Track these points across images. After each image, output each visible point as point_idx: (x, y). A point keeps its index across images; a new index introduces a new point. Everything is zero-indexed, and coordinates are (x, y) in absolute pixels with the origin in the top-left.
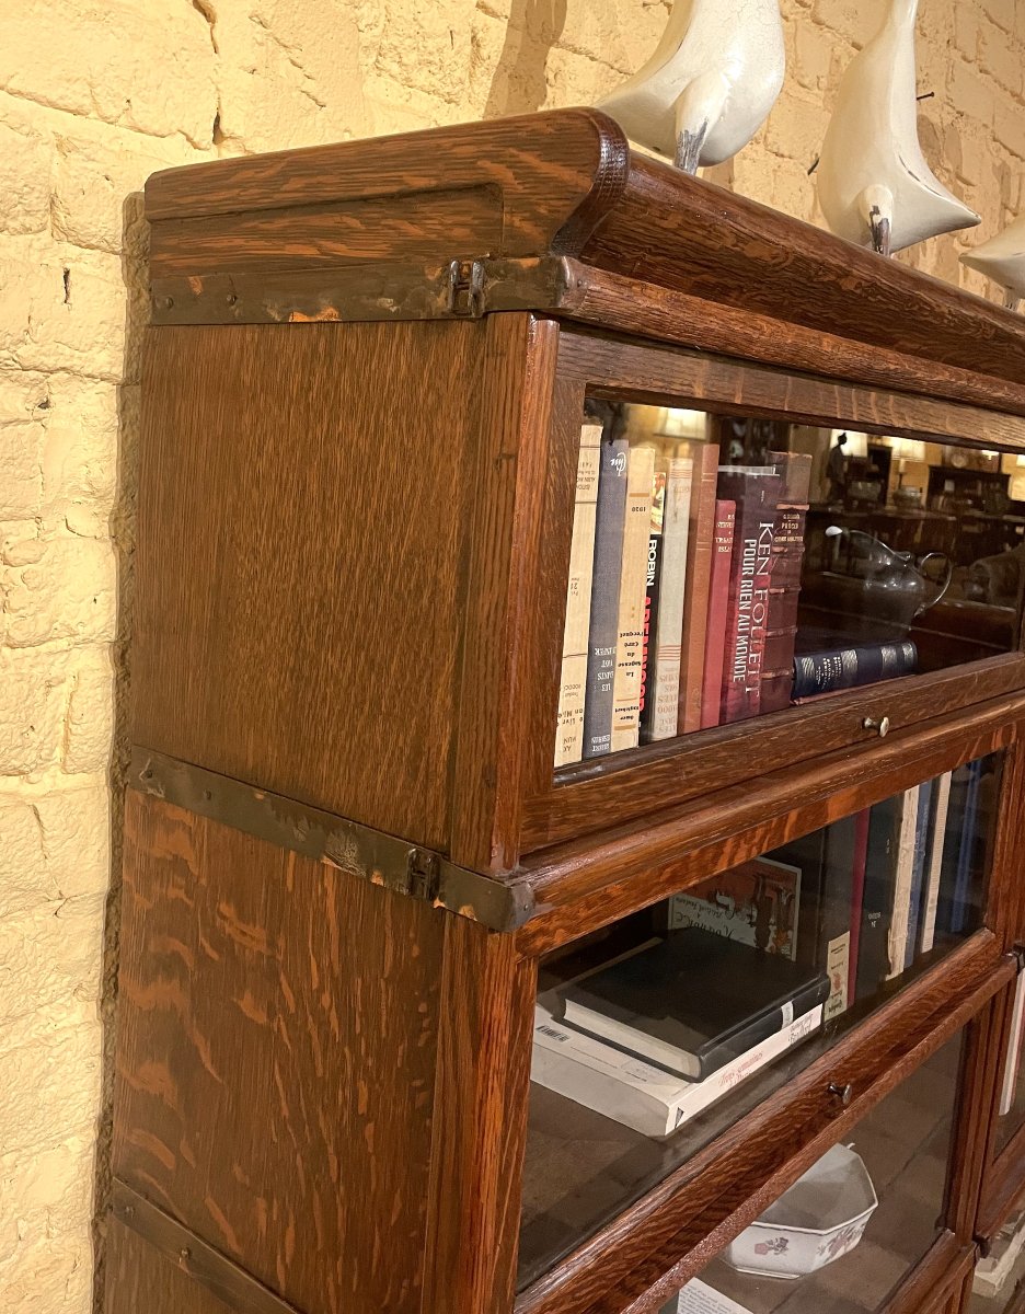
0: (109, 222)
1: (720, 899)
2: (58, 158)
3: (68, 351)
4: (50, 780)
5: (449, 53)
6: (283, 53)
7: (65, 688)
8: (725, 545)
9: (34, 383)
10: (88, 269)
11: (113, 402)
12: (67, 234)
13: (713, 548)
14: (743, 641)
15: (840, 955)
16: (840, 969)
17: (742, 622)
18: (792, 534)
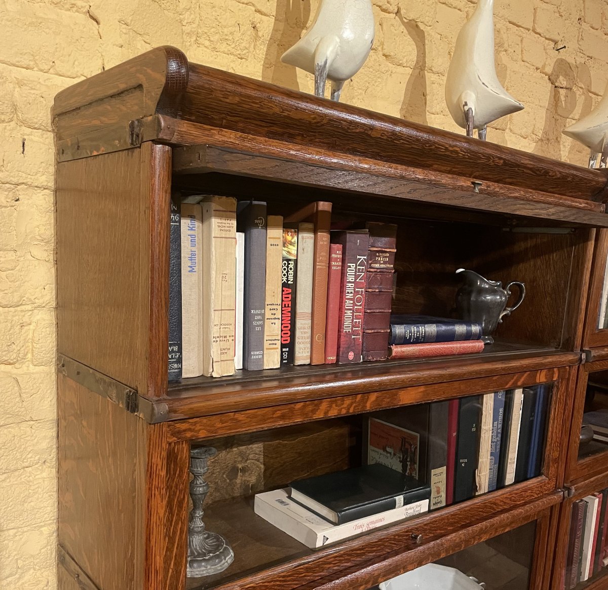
1: (388, 449)
2: (17, 89)
3: (24, 175)
4: (25, 368)
5: (237, 35)
6: (139, 38)
7: (32, 327)
8: (336, 265)
9: (9, 190)
10: (36, 139)
11: (50, 199)
12: (24, 123)
13: (329, 267)
14: (349, 313)
15: (439, 477)
16: (439, 485)
17: (348, 304)
18: (383, 263)
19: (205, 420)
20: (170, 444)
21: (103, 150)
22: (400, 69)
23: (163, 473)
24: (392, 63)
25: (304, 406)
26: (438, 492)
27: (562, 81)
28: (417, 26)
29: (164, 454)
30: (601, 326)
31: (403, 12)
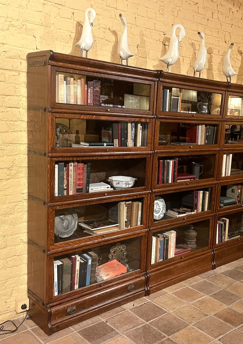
0: (25, 58)
1: (106, 137)
2: (20, 52)
3: (21, 69)
4: (21, 110)
5: (66, 38)
6: (44, 40)
7: (22, 101)
8: (86, 89)
9: (18, 72)
10: (23, 62)
11: (26, 74)
12: (21, 59)
13: (85, 89)
14: (89, 99)
15: (116, 141)
16: (116, 143)
17: (89, 97)
18: (97, 89)
19: (58, 114)
20: (52, 117)
21: (39, 65)
22: (111, 43)
23: (51, 122)
24: (108, 42)
25: (78, 115)
26: (116, 145)
27: (167, 43)
28: (115, 32)
29: (51, 118)
30: (167, 110)
31: (110, 29)
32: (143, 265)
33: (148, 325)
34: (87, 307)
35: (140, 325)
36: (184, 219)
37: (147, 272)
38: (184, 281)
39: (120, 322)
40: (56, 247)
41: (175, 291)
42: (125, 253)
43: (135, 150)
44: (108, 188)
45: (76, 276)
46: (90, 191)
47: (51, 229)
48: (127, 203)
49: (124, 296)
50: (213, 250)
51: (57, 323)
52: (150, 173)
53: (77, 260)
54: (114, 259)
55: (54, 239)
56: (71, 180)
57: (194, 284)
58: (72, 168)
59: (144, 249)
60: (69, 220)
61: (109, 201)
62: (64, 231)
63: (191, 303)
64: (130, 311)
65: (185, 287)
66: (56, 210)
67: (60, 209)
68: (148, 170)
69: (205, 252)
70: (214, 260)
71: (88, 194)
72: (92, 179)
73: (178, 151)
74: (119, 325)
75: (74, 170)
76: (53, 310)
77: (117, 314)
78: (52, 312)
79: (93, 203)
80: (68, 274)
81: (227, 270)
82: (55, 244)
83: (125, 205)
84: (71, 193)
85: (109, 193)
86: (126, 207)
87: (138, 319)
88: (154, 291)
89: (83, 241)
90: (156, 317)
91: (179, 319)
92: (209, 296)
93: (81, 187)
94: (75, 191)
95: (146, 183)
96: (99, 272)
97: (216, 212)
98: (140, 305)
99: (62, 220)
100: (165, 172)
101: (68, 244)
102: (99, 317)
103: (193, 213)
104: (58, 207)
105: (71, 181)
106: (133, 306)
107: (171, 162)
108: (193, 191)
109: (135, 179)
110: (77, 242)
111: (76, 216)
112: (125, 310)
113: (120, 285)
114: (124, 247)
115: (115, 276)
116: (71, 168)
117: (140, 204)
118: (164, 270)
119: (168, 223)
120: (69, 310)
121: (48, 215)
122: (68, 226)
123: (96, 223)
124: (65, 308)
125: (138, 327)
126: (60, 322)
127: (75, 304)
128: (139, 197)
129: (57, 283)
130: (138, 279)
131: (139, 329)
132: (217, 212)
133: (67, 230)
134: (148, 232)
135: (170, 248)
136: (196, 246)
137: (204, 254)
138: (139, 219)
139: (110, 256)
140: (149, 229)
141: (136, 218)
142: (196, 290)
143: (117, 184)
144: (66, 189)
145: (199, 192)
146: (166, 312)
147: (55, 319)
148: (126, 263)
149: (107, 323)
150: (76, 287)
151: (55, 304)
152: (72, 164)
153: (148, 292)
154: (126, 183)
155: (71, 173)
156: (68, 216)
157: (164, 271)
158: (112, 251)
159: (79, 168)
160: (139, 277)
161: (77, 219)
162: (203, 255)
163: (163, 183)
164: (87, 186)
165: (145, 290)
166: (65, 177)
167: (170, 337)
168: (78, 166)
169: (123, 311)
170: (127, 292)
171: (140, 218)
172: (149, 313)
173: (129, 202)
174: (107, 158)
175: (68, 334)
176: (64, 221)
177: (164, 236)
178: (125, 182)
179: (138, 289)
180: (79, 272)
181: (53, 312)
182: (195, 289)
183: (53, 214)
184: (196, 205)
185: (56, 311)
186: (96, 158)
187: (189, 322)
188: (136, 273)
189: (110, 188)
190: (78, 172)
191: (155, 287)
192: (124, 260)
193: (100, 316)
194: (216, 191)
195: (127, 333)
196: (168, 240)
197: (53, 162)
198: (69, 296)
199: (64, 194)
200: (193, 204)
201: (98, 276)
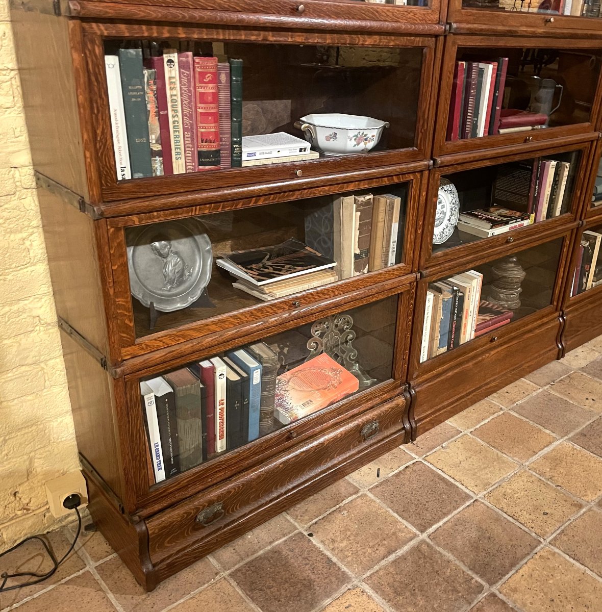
32: (401, 366)
33: (428, 545)
34: (254, 497)
35: (405, 543)
36: (508, 242)
37: (410, 385)
38: (495, 395)
39: (349, 533)
40: (142, 349)
41: (478, 426)
42: (351, 336)
43: (390, 14)
44: (303, 153)
45: (218, 418)
46: (247, 162)
47: (116, 295)
48: (361, 199)
49: (353, 452)
50: (563, 313)
51: (169, 557)
52: (434, 101)
53: (218, 373)
54: (322, 352)
55: (132, 325)
56: (176, 119)
57: (520, 402)
58: (173, 72)
59: (404, 327)
60: (184, 255)
61: (307, 195)
62: (169, 291)
63: (527, 463)
64: (369, 494)
65: (501, 412)
66: (127, 229)
67: (144, 223)
68: (426, 92)
69: (545, 320)
70: (563, 338)
71: (237, 170)
72: (250, 123)
73: (516, 32)
74: (346, 546)
75: (185, 80)
76: (153, 526)
77: (338, 506)
78: (150, 532)
79: (256, 202)
80: (194, 416)
81: (592, 360)
82: (139, 340)
83: (355, 205)
84: (179, 167)
85: (308, 168)
86: (359, 213)
87: (397, 522)
88: (427, 428)
89: (231, 323)
90: (445, 515)
91: (508, 521)
92: (569, 439)
93: (212, 147)
94: (193, 161)
95: (420, 135)
96: (282, 392)
97: (580, 220)
98: (396, 472)
99: (161, 255)
100: (471, 100)
101: (184, 336)
102: (288, 517)
103: (526, 223)
104: (135, 219)
105: (174, 122)
106: (378, 476)
107: (489, 69)
108: (531, 162)
109: (381, 124)
110: (214, 326)
111: (207, 243)
112: (357, 492)
113: (342, 426)
114: (348, 322)
115: (328, 403)
116: (170, 71)
117: (397, 201)
118: (450, 374)
119: (467, 255)
120: (201, 517)
121: (99, 247)
122: (182, 275)
123: (268, 260)
124: (188, 514)
125: (400, 553)
126: (178, 552)
127: (219, 498)
128: (396, 180)
129: (160, 447)
130: (387, 406)
131: (404, 558)
132: (584, 219)
133: (178, 286)
134: (417, 283)
135: (466, 318)
136: (520, 304)
137: (543, 324)
138: (393, 246)
139: (311, 345)
140: (421, 274)
141: (384, 243)
142: (531, 423)
143: (328, 138)
144: (159, 154)
145: (547, 163)
146: (468, 497)
147: (161, 546)
148: (352, 360)
149: (314, 540)
150: (221, 445)
151: (157, 507)
152: (175, 57)
153: (413, 433)
154: (356, 136)
155: (174, 92)
156: (180, 244)
157: (452, 377)
158: (316, 331)
159: (203, 75)
160: (390, 399)
161: (208, 251)
162: (540, 326)
163: (463, 135)
164: (233, 143)
165: (404, 428)
166: (151, 106)
167: (494, 589)
168: (197, 65)
169: (351, 495)
170: (360, 442)
171: (396, 244)
172: (423, 501)
173: (368, 197)
174: (299, 39)
175: (204, 584)
176: (169, 259)
177: (455, 288)
178: (356, 132)
179: (387, 428)
180: (225, 406)
181: (153, 533)
182: (527, 420)
183: (119, 244)
184: (537, 200)
185: (160, 529)
186: (260, 38)
187: (538, 531)
188: (383, 391)
189: (308, 151)
190: (200, 91)
191: (428, 419)
192: (347, 354)
193: (291, 515)
194: (590, 162)
195: (370, 577)
196: (462, 299)
197: (93, 42)
198: (199, 478)
199: (152, 170)
200: (528, 197)
201: (280, 405)
